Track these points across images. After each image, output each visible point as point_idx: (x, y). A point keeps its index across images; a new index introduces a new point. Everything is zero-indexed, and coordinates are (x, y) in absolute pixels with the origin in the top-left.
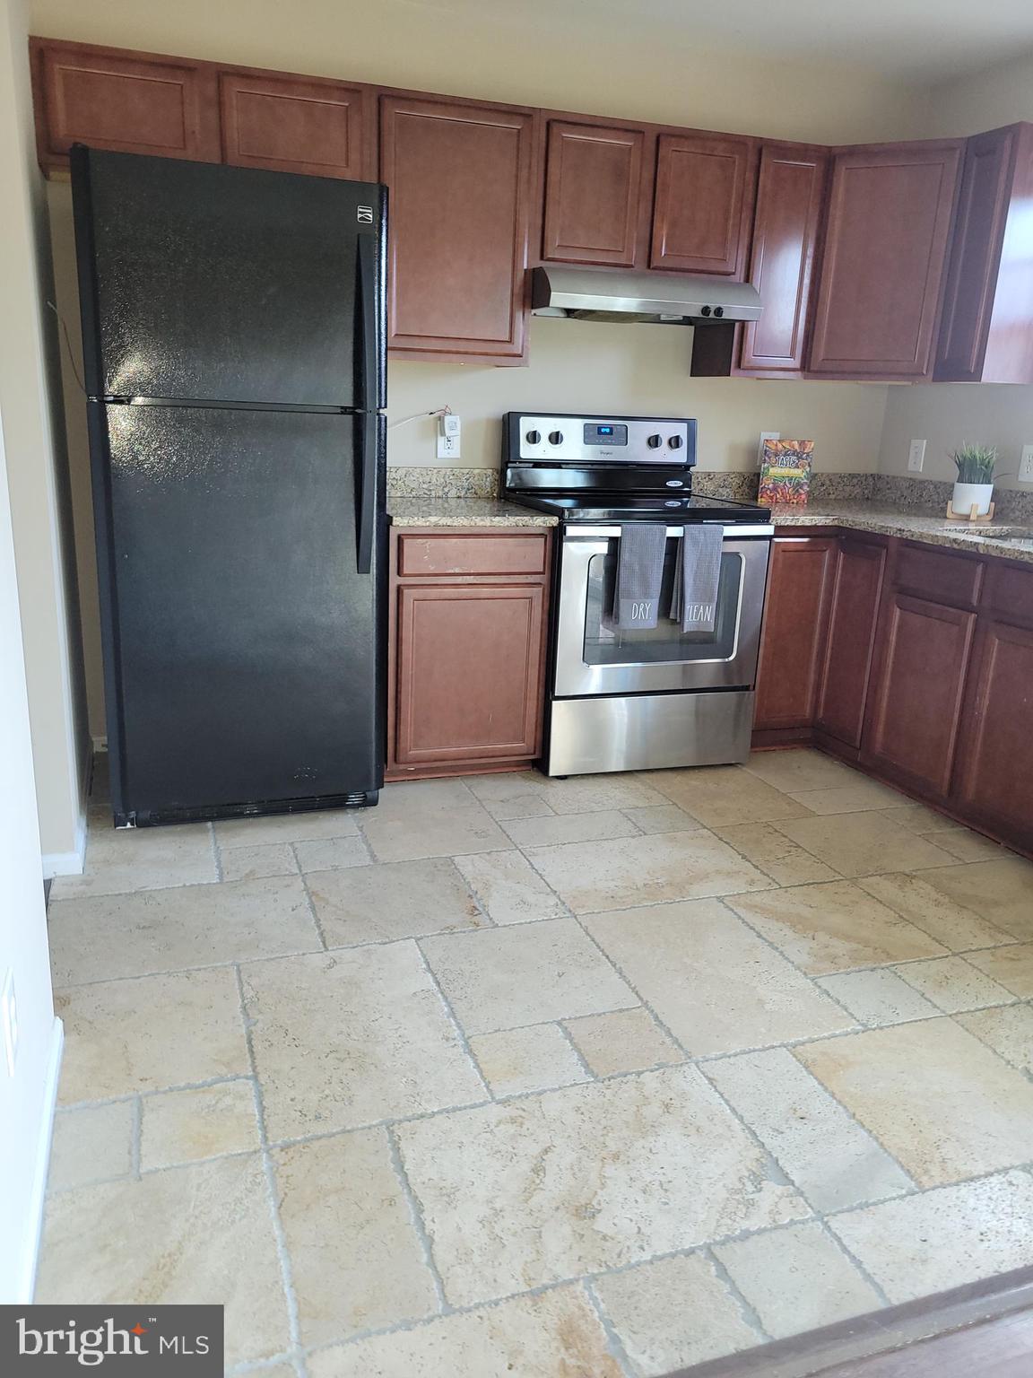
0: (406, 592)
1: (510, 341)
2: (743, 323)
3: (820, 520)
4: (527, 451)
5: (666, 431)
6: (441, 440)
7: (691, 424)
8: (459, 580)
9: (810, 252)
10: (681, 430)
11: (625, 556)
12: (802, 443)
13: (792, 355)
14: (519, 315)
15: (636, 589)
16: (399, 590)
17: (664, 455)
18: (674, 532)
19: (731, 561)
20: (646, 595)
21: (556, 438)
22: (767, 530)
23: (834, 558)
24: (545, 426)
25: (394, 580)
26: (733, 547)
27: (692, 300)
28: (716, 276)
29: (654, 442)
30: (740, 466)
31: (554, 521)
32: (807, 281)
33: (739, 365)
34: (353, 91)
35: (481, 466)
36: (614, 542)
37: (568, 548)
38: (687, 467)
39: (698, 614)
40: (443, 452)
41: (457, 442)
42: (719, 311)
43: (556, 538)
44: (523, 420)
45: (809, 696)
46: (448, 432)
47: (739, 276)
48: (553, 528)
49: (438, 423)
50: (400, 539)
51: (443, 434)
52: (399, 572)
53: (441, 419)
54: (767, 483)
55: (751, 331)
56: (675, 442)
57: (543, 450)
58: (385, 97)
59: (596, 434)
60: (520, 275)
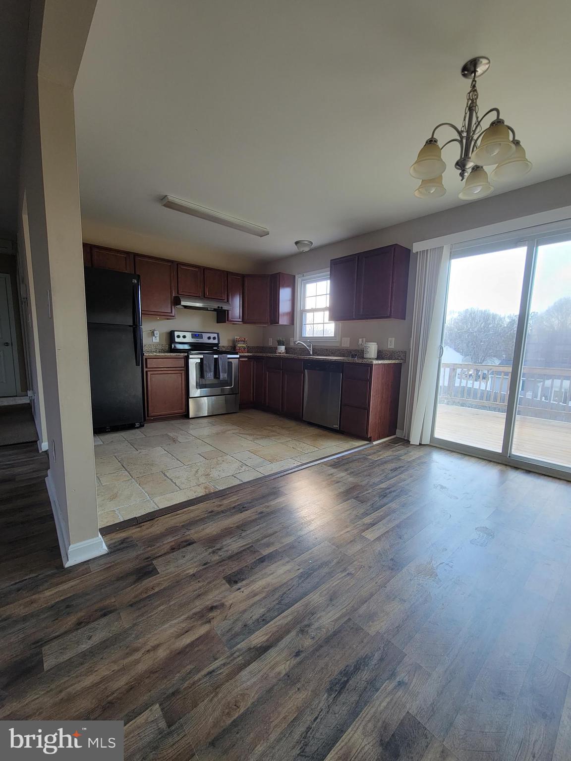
0: (149, 372)
1: (171, 313)
2: (228, 311)
3: (250, 354)
4: (177, 340)
5: (212, 336)
6: (154, 337)
7: (218, 334)
8: (162, 369)
9: (241, 296)
10: (216, 335)
11: (205, 362)
12: (245, 339)
13: (240, 318)
14: (173, 307)
15: (208, 370)
16: (147, 372)
17: (212, 341)
18: (216, 356)
19: (230, 364)
20: (210, 371)
21: (184, 337)
22: (238, 356)
23: (254, 363)
24: (181, 334)
25: (145, 370)
26: (230, 360)
27: (215, 305)
28: (221, 300)
29: (209, 338)
30: (231, 345)
31: (186, 354)
32: (241, 302)
33: (228, 320)
34: (128, 253)
35: (165, 344)
36: (201, 359)
37: (190, 361)
38: (218, 344)
39: (223, 376)
40: (154, 341)
41: (158, 338)
42: (222, 308)
43: (187, 359)
44: (176, 332)
45: (252, 395)
46: (155, 335)
47: (226, 301)
48: (186, 356)
49: (153, 333)
50: (146, 359)
51: (154, 336)
52: (146, 367)
53: (153, 332)
54: (238, 348)
55: (230, 312)
56: (214, 338)
57: (181, 340)
58: (136, 255)
59: (194, 336)
60: (173, 298)
